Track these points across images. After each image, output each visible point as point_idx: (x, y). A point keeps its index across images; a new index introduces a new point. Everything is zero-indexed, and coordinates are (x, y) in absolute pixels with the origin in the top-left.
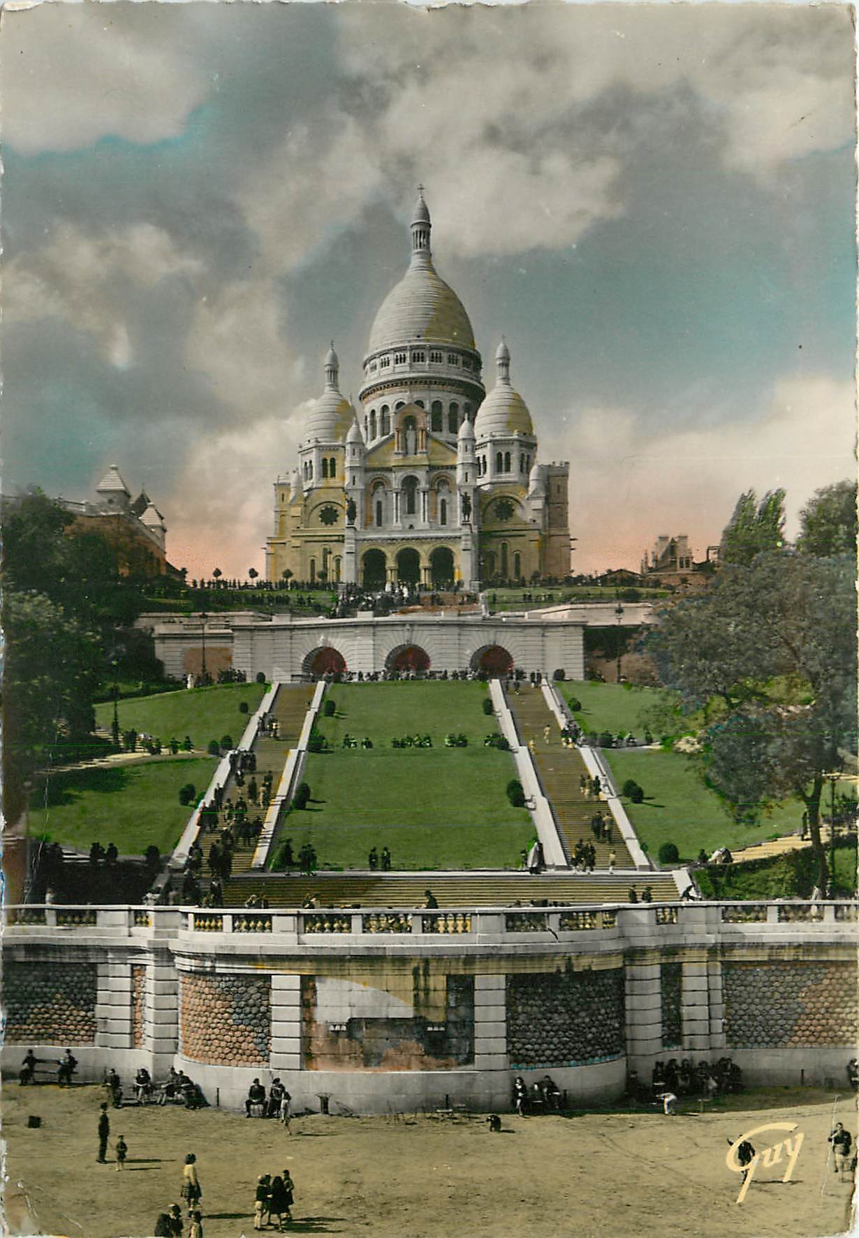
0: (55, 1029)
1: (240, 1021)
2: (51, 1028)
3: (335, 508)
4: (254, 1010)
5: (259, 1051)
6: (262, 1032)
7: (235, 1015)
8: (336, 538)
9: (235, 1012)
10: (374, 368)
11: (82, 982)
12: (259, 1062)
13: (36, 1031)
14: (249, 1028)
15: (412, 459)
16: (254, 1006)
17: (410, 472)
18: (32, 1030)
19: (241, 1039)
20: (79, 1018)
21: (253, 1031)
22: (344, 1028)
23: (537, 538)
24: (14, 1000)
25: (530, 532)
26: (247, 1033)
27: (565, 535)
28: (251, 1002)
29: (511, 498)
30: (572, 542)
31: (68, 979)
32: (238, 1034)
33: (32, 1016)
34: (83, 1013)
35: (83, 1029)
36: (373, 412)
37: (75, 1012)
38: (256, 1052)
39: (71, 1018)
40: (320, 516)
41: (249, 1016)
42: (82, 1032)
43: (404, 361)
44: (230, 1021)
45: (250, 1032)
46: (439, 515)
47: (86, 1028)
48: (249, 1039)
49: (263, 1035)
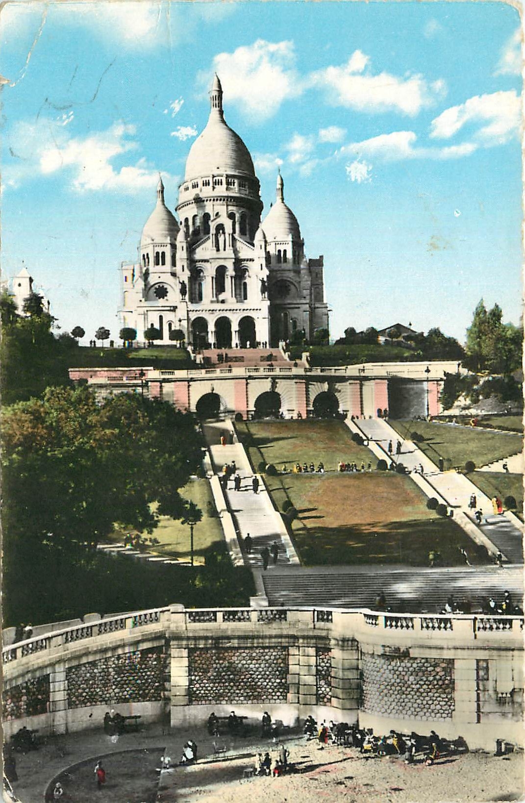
0: (259, 692)
1: (429, 690)
2: (256, 691)
3: (165, 287)
4: (440, 683)
5: (444, 711)
6: (447, 697)
7: (425, 686)
8: (169, 308)
9: (425, 684)
10: (187, 189)
11: (277, 659)
12: (445, 718)
13: (245, 694)
14: (436, 695)
15: (222, 254)
16: (440, 679)
17: (222, 263)
18: (242, 694)
19: (430, 702)
20: (275, 684)
21: (440, 697)
22: (509, 695)
23: (308, 309)
24: (229, 673)
25: (303, 305)
26: (434, 698)
27: (325, 308)
28: (438, 677)
29: (289, 281)
30: (329, 312)
31: (267, 657)
32: (427, 698)
33: (242, 684)
34: (278, 681)
35: (279, 691)
36: (187, 220)
37: (273, 680)
38: (442, 711)
39: (270, 684)
40: (155, 292)
41: (436, 687)
42: (278, 694)
43: (209, 185)
44: (422, 690)
45: (437, 697)
46: (242, 293)
47: (281, 690)
48: (436, 702)
49: (447, 700)
